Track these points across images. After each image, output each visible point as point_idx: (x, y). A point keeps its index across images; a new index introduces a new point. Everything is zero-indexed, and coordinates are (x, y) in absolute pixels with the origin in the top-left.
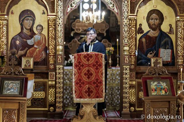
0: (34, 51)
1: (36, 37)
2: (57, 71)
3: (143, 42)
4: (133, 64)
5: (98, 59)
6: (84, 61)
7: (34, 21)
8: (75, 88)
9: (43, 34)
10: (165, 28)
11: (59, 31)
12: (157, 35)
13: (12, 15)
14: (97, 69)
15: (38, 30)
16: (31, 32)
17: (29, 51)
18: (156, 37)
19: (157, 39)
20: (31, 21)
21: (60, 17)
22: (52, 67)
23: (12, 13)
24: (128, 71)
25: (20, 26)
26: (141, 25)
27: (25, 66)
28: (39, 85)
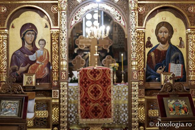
0: (36, 67)
1: (38, 52)
2: (61, 88)
3: (151, 56)
4: (142, 80)
5: (106, 74)
6: (90, 77)
7: (36, 35)
8: (81, 107)
9: (45, 49)
10: (175, 41)
11: (63, 45)
12: (166, 49)
13: (13, 29)
14: (105, 86)
15: (41, 44)
16: (33, 46)
17: (31, 68)
18: (166, 51)
19: (167, 53)
20: (33, 35)
21: (64, 31)
22: (55, 84)
23: (13, 27)
24: (137, 88)
25: (21, 40)
26: (149, 38)
27: (27, 83)
28: (42, 103)
